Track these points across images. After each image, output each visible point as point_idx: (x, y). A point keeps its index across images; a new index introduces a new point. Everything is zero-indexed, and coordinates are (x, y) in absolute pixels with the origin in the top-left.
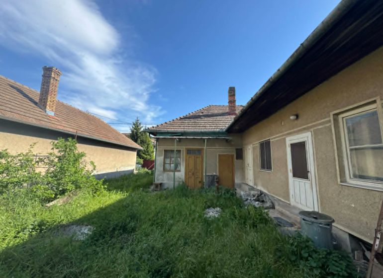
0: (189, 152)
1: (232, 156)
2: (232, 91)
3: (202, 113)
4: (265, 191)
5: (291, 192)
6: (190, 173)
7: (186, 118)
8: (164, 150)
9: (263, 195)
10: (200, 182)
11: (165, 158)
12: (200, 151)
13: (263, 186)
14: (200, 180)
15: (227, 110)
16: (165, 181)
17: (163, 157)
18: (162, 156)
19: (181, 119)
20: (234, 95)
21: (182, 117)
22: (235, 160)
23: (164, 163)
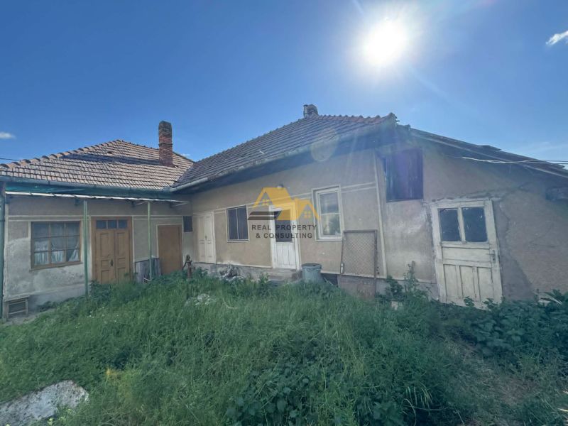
0: (100, 224)
1: (179, 228)
2: (166, 129)
3: (110, 153)
4: (235, 264)
5: (273, 256)
6: (105, 264)
7: (74, 156)
8: (32, 223)
9: (235, 269)
10: (126, 275)
11: (34, 239)
12: (124, 223)
13: (233, 258)
14: (127, 271)
15: (156, 156)
16: (39, 290)
17: (29, 238)
18: (27, 236)
19: (64, 157)
20: (170, 136)
21: (67, 154)
22: (183, 232)
23: (33, 252)
